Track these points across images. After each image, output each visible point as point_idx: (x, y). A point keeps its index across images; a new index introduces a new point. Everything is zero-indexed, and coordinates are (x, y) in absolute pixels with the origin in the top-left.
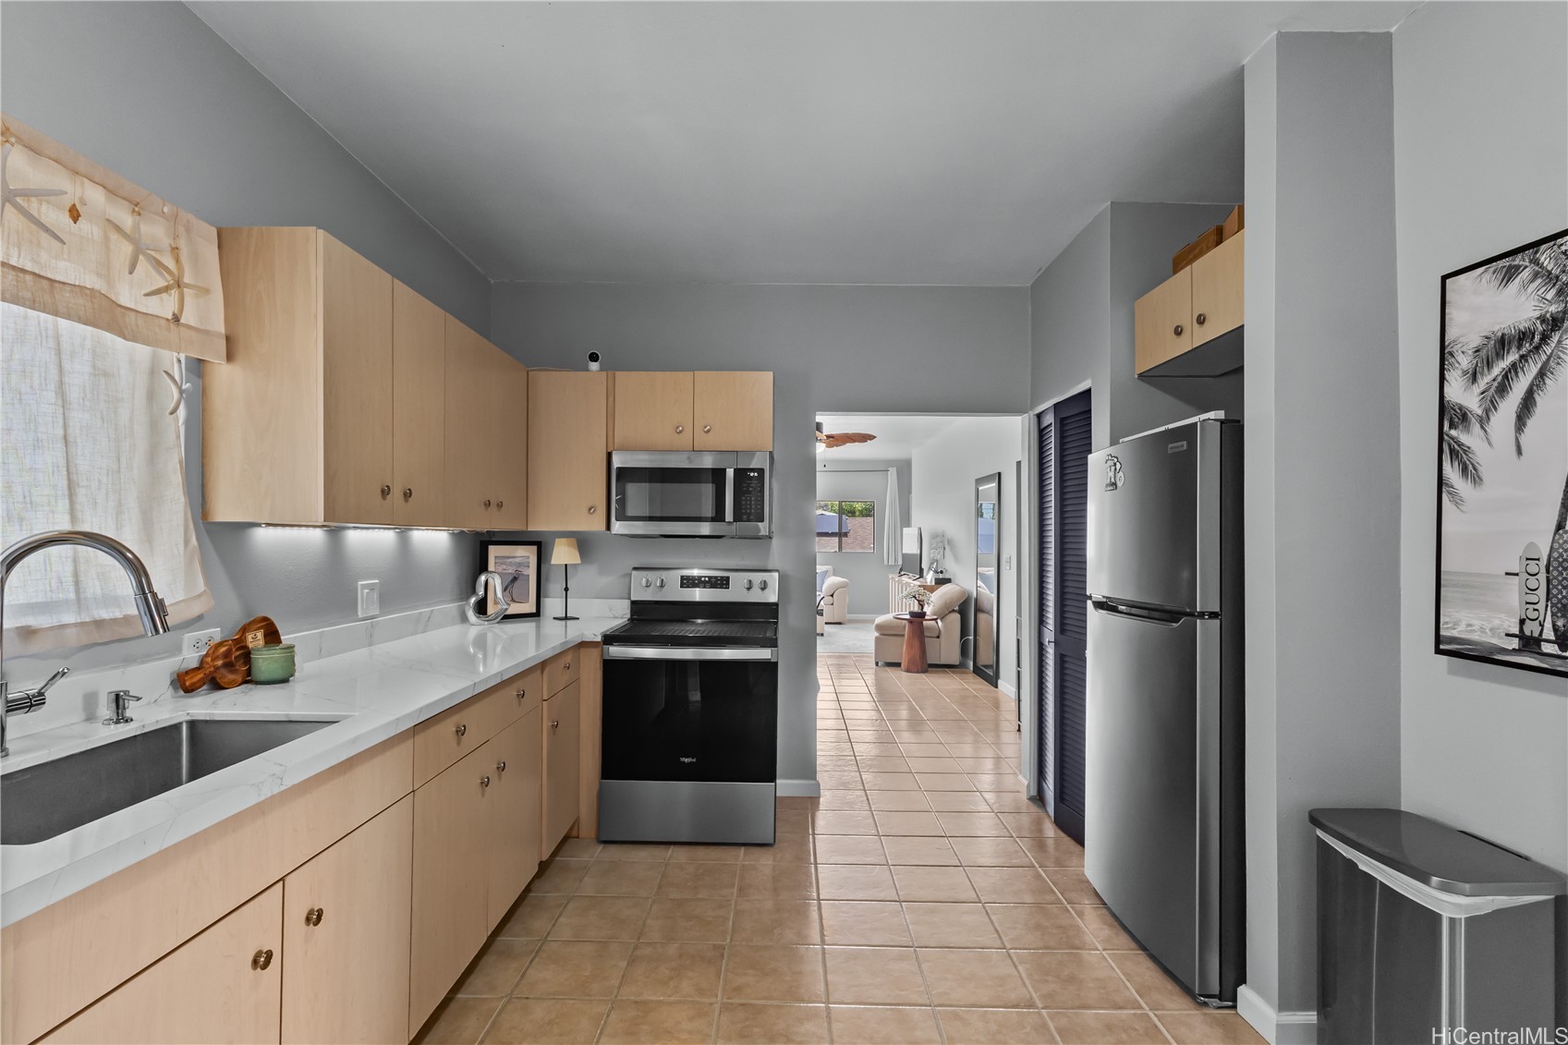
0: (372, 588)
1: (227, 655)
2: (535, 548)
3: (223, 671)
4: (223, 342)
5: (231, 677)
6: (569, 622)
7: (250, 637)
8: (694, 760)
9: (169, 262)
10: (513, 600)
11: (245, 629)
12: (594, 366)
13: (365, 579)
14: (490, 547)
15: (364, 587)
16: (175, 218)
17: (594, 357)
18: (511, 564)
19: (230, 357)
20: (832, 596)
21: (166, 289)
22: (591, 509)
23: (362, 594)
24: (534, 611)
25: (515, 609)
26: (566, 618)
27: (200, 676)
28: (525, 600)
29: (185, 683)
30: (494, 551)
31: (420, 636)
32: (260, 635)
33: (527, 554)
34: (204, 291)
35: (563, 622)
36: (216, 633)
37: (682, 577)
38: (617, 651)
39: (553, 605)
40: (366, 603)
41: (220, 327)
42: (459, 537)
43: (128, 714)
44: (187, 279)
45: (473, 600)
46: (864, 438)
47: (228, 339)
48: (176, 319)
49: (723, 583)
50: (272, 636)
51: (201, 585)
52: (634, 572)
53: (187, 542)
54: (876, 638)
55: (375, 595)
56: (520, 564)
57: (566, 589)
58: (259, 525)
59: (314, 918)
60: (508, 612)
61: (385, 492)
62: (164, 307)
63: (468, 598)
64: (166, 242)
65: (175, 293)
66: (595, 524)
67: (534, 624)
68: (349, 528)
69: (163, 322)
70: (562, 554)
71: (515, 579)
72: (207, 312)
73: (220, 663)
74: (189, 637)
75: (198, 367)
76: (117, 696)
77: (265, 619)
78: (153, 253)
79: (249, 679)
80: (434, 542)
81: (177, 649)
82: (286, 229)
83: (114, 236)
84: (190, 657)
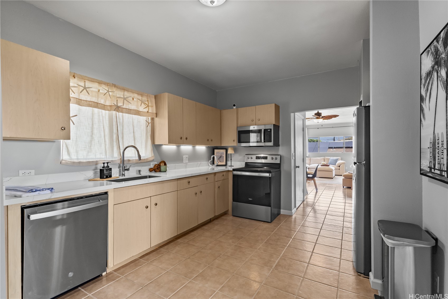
0: (187, 157)
1: (157, 167)
2: (225, 150)
3: (157, 169)
4: (155, 114)
5: (158, 170)
6: (232, 167)
7: (161, 164)
8: (252, 199)
9: (147, 103)
10: (220, 162)
11: (160, 163)
12: (235, 107)
13: (185, 155)
14: (215, 150)
15: (185, 157)
16: (147, 96)
17: (234, 105)
18: (220, 154)
19: (156, 117)
20: (339, 167)
21: (146, 107)
22: (234, 141)
23: (184, 158)
24: (225, 164)
25: (220, 164)
26: (231, 166)
27: (152, 169)
28: (223, 162)
29: (151, 170)
30: (216, 151)
31: (198, 168)
32: (163, 164)
33: (224, 151)
34: (152, 106)
35: (230, 167)
36: (156, 163)
37: (256, 156)
38: (235, 173)
39: (229, 163)
40: (185, 161)
41: (155, 112)
42: (208, 148)
43: (141, 173)
44: (149, 105)
45: (210, 161)
46: (335, 116)
47: (156, 114)
48: (148, 112)
49: (266, 158)
50: (165, 164)
51: (153, 155)
52: (246, 155)
53: (151, 148)
54: (343, 179)
55: (187, 159)
56: (222, 154)
57: (231, 159)
58: (163, 145)
59: (156, 204)
60: (218, 164)
61: (181, 138)
62: (146, 110)
63: (209, 161)
64: (146, 100)
65: (148, 108)
66: (235, 144)
67: (225, 167)
68: (181, 146)
69: (146, 113)
70: (230, 151)
71: (221, 157)
72: (152, 110)
73: (156, 168)
74: (152, 163)
75: (153, 119)
76: (139, 171)
77: (164, 161)
78: (144, 102)
79: (160, 171)
80: (202, 148)
81: (150, 165)
82: (163, 94)
83: (139, 101)
84: (152, 166)
